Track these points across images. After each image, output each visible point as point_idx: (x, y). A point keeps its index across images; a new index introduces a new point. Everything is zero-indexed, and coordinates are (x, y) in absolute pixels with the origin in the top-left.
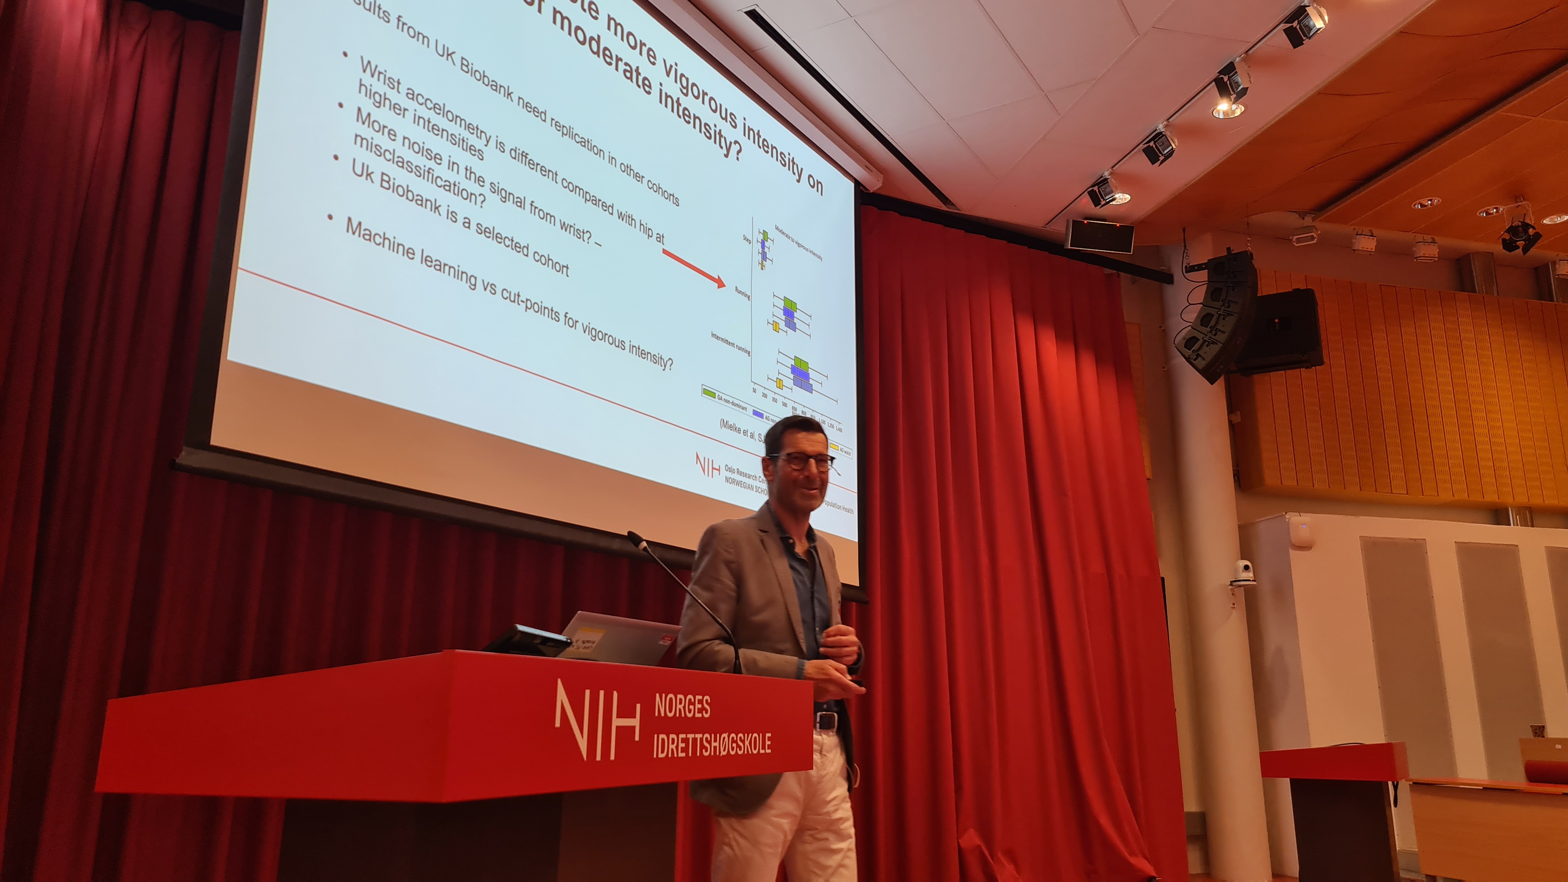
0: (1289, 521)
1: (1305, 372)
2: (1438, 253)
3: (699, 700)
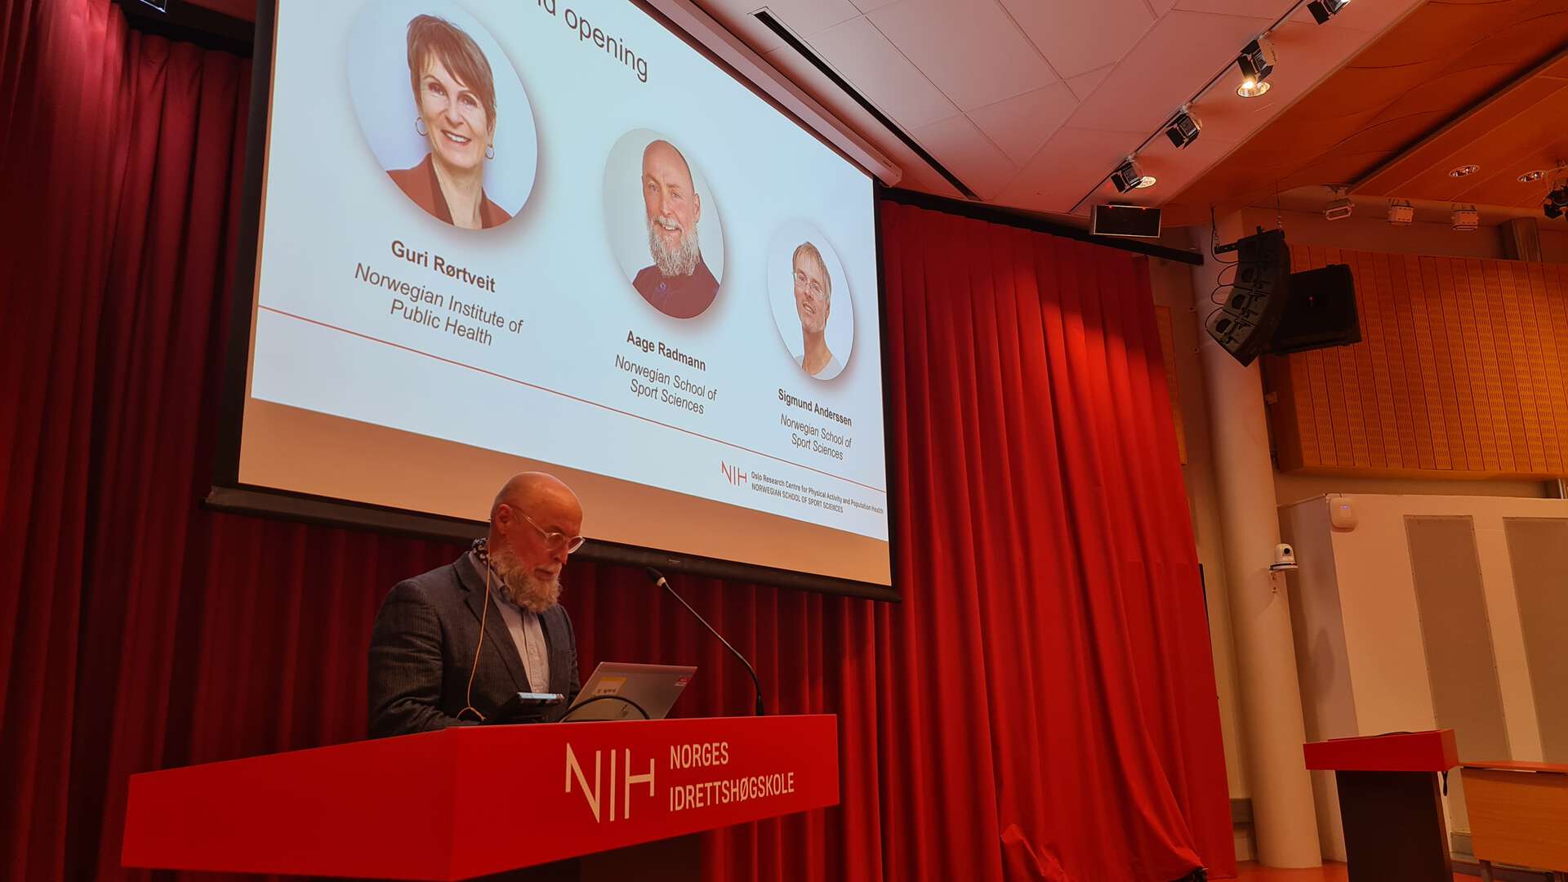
0: (1329, 502)
1: (1342, 350)
2: (1478, 221)
3: (716, 748)
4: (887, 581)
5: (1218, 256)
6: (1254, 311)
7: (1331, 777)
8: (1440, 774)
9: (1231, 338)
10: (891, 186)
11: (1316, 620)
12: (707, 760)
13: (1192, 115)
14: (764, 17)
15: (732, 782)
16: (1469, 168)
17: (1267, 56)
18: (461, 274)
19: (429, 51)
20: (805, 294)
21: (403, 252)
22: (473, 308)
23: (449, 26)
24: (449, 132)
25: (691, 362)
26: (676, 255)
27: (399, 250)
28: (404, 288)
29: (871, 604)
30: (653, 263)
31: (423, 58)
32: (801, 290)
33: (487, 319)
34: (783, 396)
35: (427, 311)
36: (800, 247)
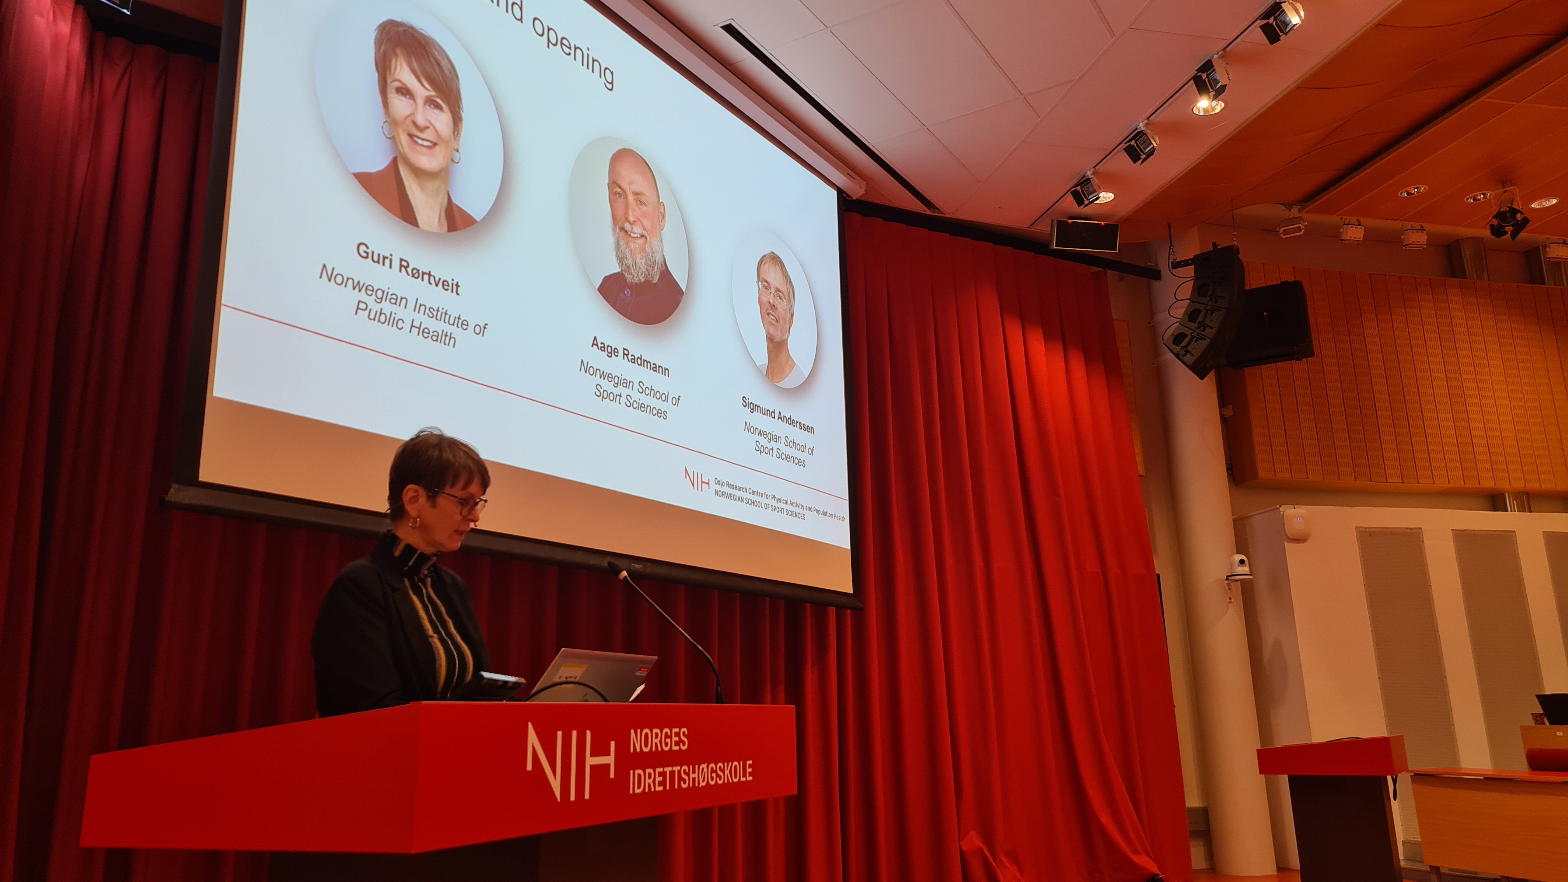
0: (1283, 514)
1: (1296, 364)
2: (1427, 240)
3: (675, 733)
4: (850, 590)
5: (1174, 271)
6: (1210, 325)
7: (1284, 780)
8: (1389, 778)
9: (1187, 352)
10: (855, 198)
11: (1270, 630)
12: (666, 744)
13: (1149, 132)
14: (730, 29)
15: (691, 767)
16: (1417, 188)
17: (1221, 76)
18: (426, 277)
19: (396, 55)
20: (769, 303)
21: (367, 253)
22: (438, 311)
23: (417, 31)
24: (416, 136)
25: (655, 368)
26: (641, 262)
27: (364, 251)
28: (368, 289)
29: (832, 611)
30: (617, 270)
31: (390, 62)
32: (765, 299)
33: (451, 322)
34: (746, 403)
35: (391, 313)
36: (764, 256)
